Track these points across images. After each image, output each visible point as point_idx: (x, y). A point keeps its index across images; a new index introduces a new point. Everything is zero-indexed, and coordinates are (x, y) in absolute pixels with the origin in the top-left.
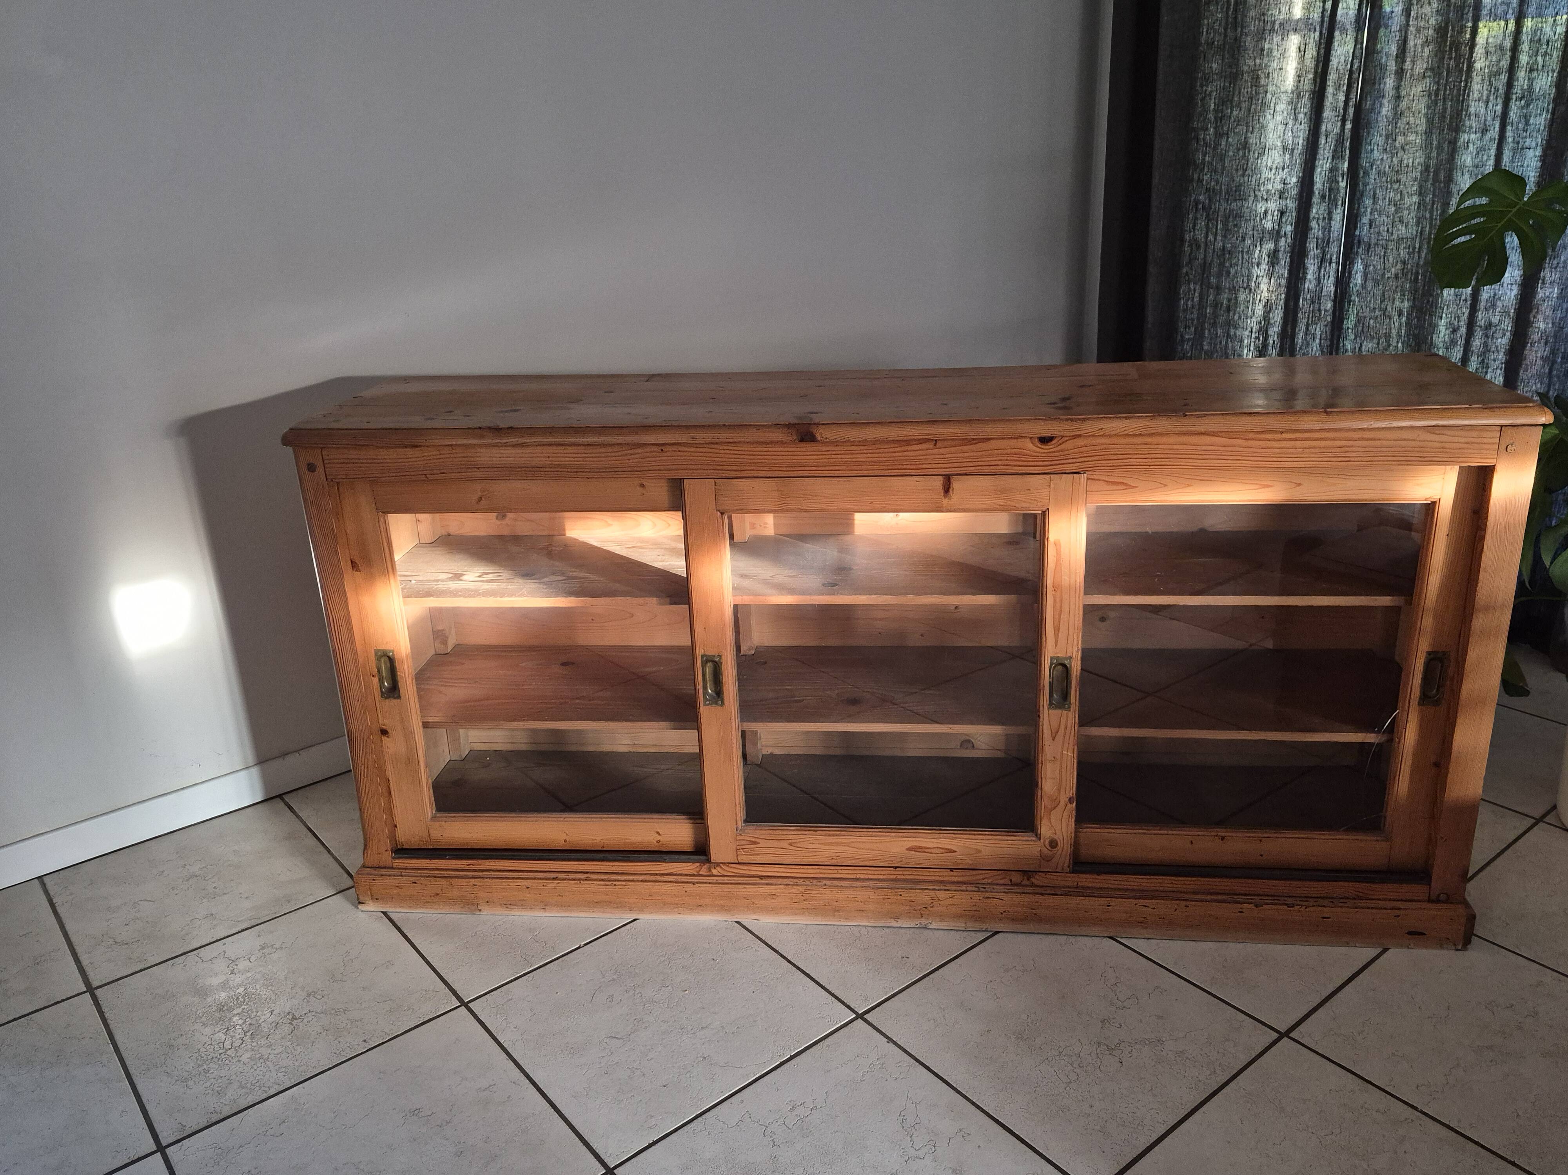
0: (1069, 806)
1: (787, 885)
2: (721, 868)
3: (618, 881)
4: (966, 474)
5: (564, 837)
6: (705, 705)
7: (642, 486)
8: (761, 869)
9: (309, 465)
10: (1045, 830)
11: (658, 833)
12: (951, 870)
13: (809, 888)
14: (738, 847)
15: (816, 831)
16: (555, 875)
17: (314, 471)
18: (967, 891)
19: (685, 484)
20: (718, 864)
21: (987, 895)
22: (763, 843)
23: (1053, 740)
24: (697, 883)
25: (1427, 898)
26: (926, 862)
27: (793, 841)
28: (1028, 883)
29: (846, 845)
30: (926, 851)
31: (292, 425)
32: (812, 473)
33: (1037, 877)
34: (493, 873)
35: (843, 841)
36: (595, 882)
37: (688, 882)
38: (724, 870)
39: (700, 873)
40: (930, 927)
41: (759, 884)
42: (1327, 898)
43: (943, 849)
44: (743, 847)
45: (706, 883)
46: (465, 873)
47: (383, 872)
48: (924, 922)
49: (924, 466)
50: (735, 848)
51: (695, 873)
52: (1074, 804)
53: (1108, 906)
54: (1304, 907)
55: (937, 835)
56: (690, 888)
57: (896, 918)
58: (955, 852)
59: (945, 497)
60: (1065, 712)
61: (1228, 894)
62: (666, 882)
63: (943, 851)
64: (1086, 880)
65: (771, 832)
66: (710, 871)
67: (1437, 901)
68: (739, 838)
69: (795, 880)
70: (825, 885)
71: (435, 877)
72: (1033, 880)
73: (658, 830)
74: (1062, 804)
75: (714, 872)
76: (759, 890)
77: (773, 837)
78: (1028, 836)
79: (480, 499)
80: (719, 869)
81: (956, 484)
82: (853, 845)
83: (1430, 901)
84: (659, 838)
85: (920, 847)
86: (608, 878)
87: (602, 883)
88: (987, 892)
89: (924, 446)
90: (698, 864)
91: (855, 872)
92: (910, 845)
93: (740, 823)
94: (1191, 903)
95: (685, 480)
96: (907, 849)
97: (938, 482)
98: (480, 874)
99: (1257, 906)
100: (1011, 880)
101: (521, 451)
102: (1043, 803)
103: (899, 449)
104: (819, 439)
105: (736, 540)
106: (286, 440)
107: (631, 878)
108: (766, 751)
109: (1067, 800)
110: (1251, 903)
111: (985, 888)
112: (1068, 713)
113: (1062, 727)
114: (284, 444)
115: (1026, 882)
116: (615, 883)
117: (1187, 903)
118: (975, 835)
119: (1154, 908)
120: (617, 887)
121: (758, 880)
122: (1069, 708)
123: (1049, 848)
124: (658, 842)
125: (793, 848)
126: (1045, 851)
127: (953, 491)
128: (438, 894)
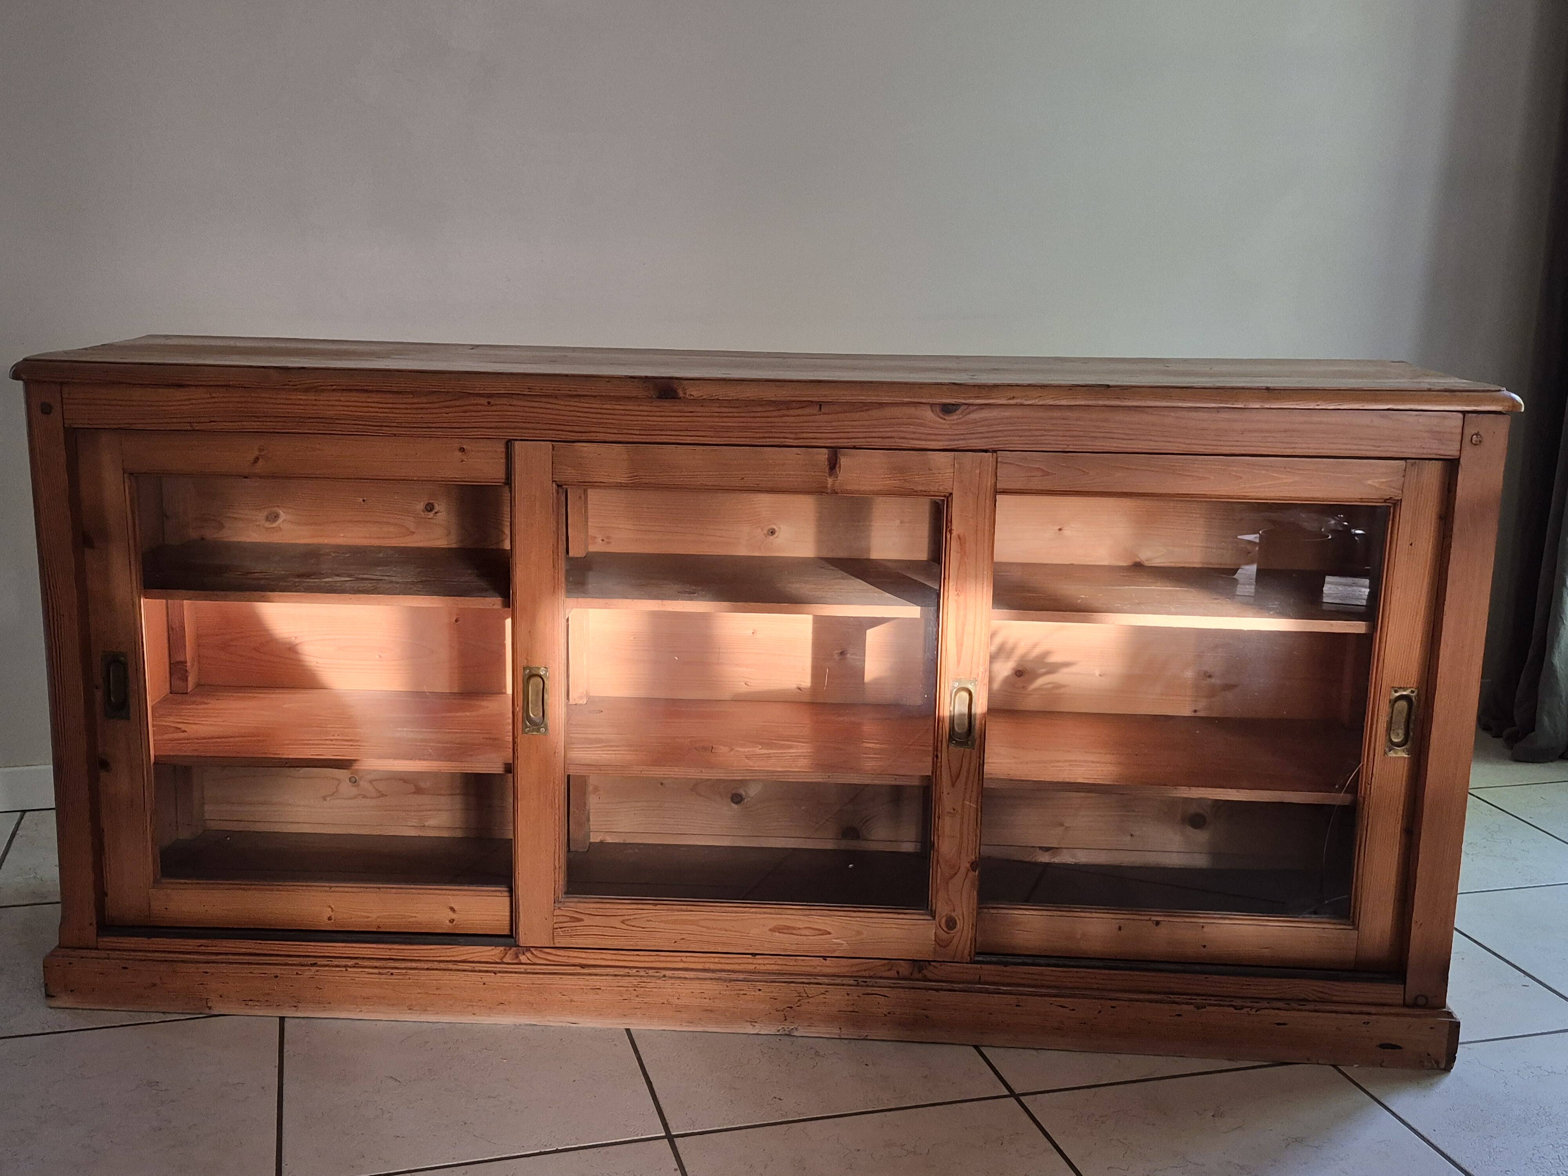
0: (971, 874)
1: (616, 975)
2: (532, 953)
3: (396, 968)
4: (854, 448)
5: (328, 912)
6: (523, 732)
7: (462, 450)
8: (584, 955)
9: (43, 404)
10: (942, 908)
11: (452, 909)
12: (825, 958)
13: (644, 979)
14: (556, 926)
15: (656, 905)
16: (313, 960)
17: (48, 413)
18: (843, 985)
19: (516, 447)
20: (528, 949)
21: (869, 990)
22: (587, 921)
23: (953, 787)
24: (500, 972)
25: (1402, 1002)
26: (794, 947)
27: (626, 917)
28: (920, 976)
29: (693, 923)
30: (794, 932)
31: (26, 356)
32: (673, 439)
33: (931, 968)
34: (231, 957)
35: (689, 918)
36: (366, 970)
37: (487, 971)
38: (536, 956)
39: (505, 960)
40: (796, 1034)
41: (579, 974)
42: (1283, 999)
43: (816, 929)
44: (561, 925)
45: (511, 972)
46: (196, 957)
47: (83, 953)
48: (788, 1026)
49: (805, 435)
50: (551, 927)
51: (498, 961)
52: (977, 873)
53: (1017, 1006)
54: (1254, 1010)
55: (807, 912)
56: (489, 978)
57: (753, 1022)
58: (829, 933)
59: (830, 475)
60: (968, 750)
61: (1165, 993)
62: (459, 970)
63: (817, 932)
64: (988, 971)
65: (598, 906)
66: (517, 957)
67: (1415, 1005)
68: (557, 912)
69: (627, 970)
70: (664, 976)
71: (153, 961)
72: (925, 972)
73: (453, 905)
74: (963, 870)
75: (523, 958)
76: (579, 983)
77: (601, 912)
78: (922, 914)
79: (256, 460)
80: (529, 955)
81: (844, 461)
82: (702, 923)
83: (1405, 1005)
84: (453, 916)
85: (788, 928)
86: (385, 965)
87: (376, 971)
88: (867, 986)
89: (808, 411)
90: (502, 948)
91: (704, 960)
92: (773, 924)
93: (560, 894)
94: (1119, 1003)
95: (517, 443)
96: (770, 930)
97: (823, 455)
98: (214, 957)
99: (1198, 1008)
100: (898, 973)
101: (314, 398)
102: (939, 870)
103: (775, 414)
104: (681, 395)
105: (571, 554)
106: (16, 373)
107: (414, 965)
108: (595, 838)
109: (968, 865)
110: (1191, 1004)
111: (866, 982)
112: (971, 752)
113: (964, 770)
114: (14, 378)
115: (916, 975)
116: (392, 971)
117: (1114, 1003)
118: (854, 911)
119: (1073, 1010)
120: (393, 977)
121: (579, 970)
122: (973, 745)
123: (946, 929)
124: (452, 921)
125: (625, 927)
126: (943, 935)
127: (840, 467)
128: (154, 985)
